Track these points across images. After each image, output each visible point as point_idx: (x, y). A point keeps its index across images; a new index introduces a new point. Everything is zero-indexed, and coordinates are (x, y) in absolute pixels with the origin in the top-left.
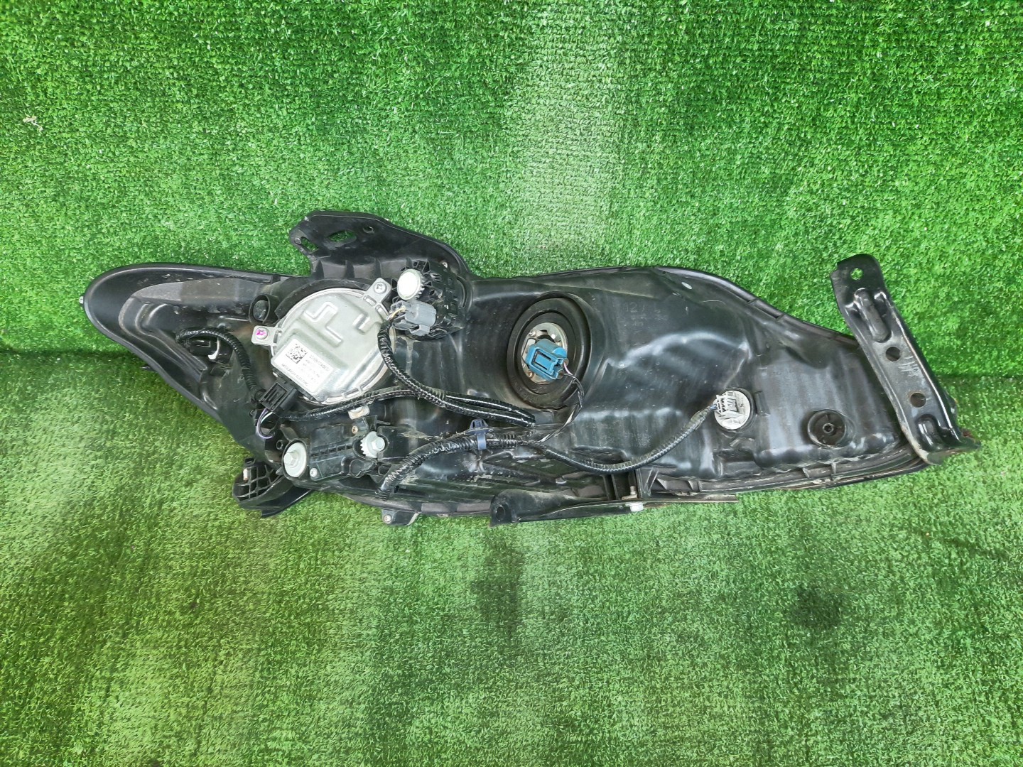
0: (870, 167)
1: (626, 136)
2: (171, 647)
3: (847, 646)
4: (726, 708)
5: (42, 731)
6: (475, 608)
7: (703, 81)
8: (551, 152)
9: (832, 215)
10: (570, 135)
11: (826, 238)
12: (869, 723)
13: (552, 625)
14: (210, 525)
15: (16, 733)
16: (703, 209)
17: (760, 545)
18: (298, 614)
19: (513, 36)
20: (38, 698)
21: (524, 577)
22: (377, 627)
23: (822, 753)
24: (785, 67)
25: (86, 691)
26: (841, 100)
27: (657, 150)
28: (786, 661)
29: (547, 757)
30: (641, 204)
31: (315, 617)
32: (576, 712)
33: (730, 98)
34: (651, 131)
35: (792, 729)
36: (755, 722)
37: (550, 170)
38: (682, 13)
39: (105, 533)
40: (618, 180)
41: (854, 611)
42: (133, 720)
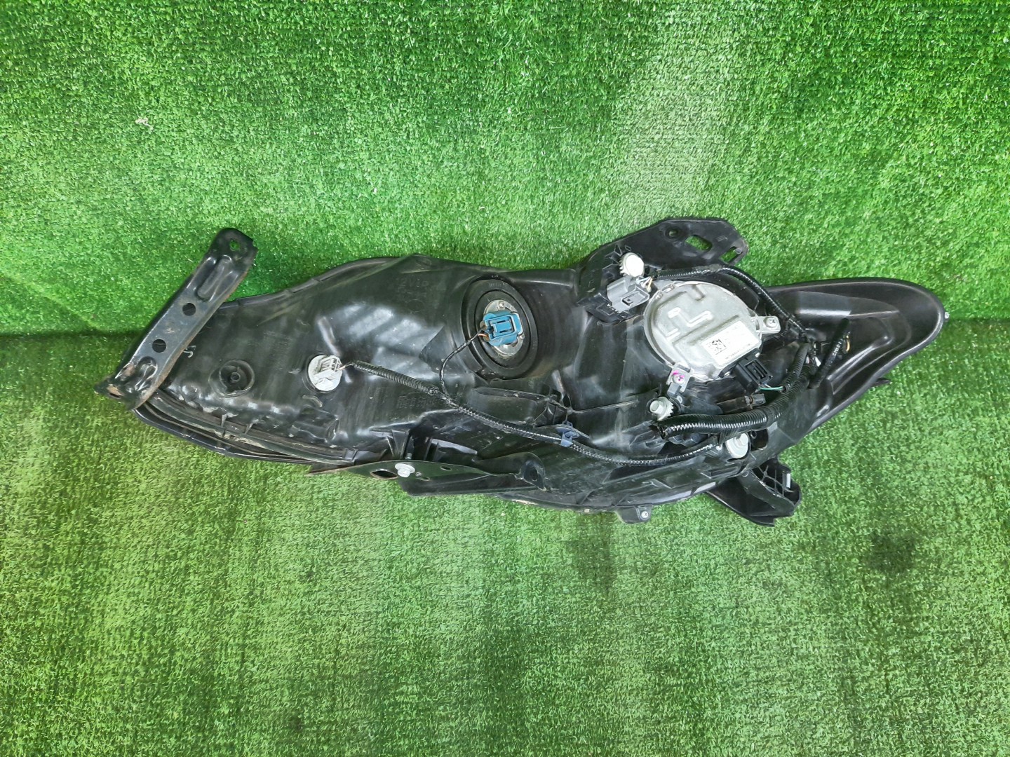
0: (973, 144)
1: (735, 120)
2: (296, 614)
3: (920, 588)
4: (811, 649)
5: (190, 694)
6: (572, 565)
7: (820, 69)
8: (656, 138)
9: (925, 185)
10: (679, 121)
11: (915, 206)
12: (943, 657)
13: (645, 580)
14: (315, 497)
15: (168, 696)
16: (799, 183)
17: (834, 495)
18: (408, 578)
19: (637, 35)
20: (181, 666)
21: (615, 536)
22: (483, 587)
23: (902, 685)
24: (907, 54)
25: (223, 658)
26: (956, 83)
27: (762, 132)
28: (864, 603)
29: (651, 700)
30: (738, 178)
31: (425, 581)
32: (674, 658)
33: (845, 83)
34: (760, 115)
35: (873, 665)
36: (839, 660)
37: (652, 154)
38: (812, 7)
39: (217, 509)
40: (719, 158)
41: (926, 555)
42: (270, 681)
